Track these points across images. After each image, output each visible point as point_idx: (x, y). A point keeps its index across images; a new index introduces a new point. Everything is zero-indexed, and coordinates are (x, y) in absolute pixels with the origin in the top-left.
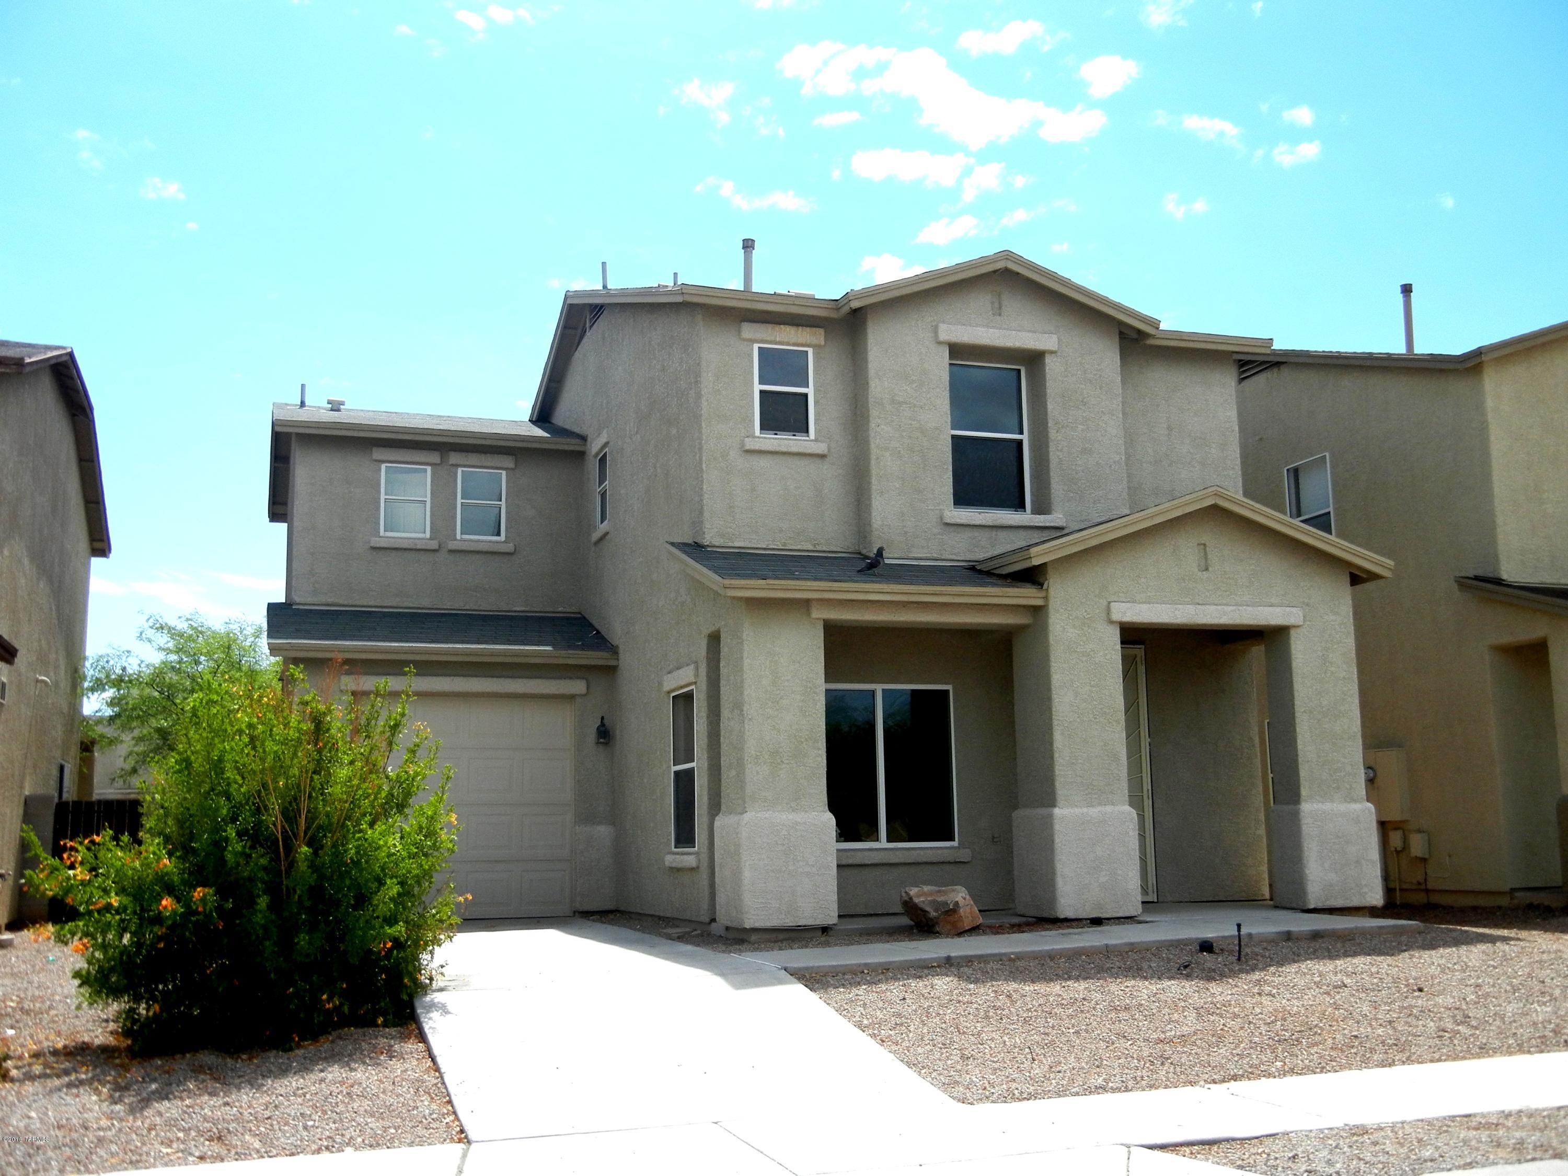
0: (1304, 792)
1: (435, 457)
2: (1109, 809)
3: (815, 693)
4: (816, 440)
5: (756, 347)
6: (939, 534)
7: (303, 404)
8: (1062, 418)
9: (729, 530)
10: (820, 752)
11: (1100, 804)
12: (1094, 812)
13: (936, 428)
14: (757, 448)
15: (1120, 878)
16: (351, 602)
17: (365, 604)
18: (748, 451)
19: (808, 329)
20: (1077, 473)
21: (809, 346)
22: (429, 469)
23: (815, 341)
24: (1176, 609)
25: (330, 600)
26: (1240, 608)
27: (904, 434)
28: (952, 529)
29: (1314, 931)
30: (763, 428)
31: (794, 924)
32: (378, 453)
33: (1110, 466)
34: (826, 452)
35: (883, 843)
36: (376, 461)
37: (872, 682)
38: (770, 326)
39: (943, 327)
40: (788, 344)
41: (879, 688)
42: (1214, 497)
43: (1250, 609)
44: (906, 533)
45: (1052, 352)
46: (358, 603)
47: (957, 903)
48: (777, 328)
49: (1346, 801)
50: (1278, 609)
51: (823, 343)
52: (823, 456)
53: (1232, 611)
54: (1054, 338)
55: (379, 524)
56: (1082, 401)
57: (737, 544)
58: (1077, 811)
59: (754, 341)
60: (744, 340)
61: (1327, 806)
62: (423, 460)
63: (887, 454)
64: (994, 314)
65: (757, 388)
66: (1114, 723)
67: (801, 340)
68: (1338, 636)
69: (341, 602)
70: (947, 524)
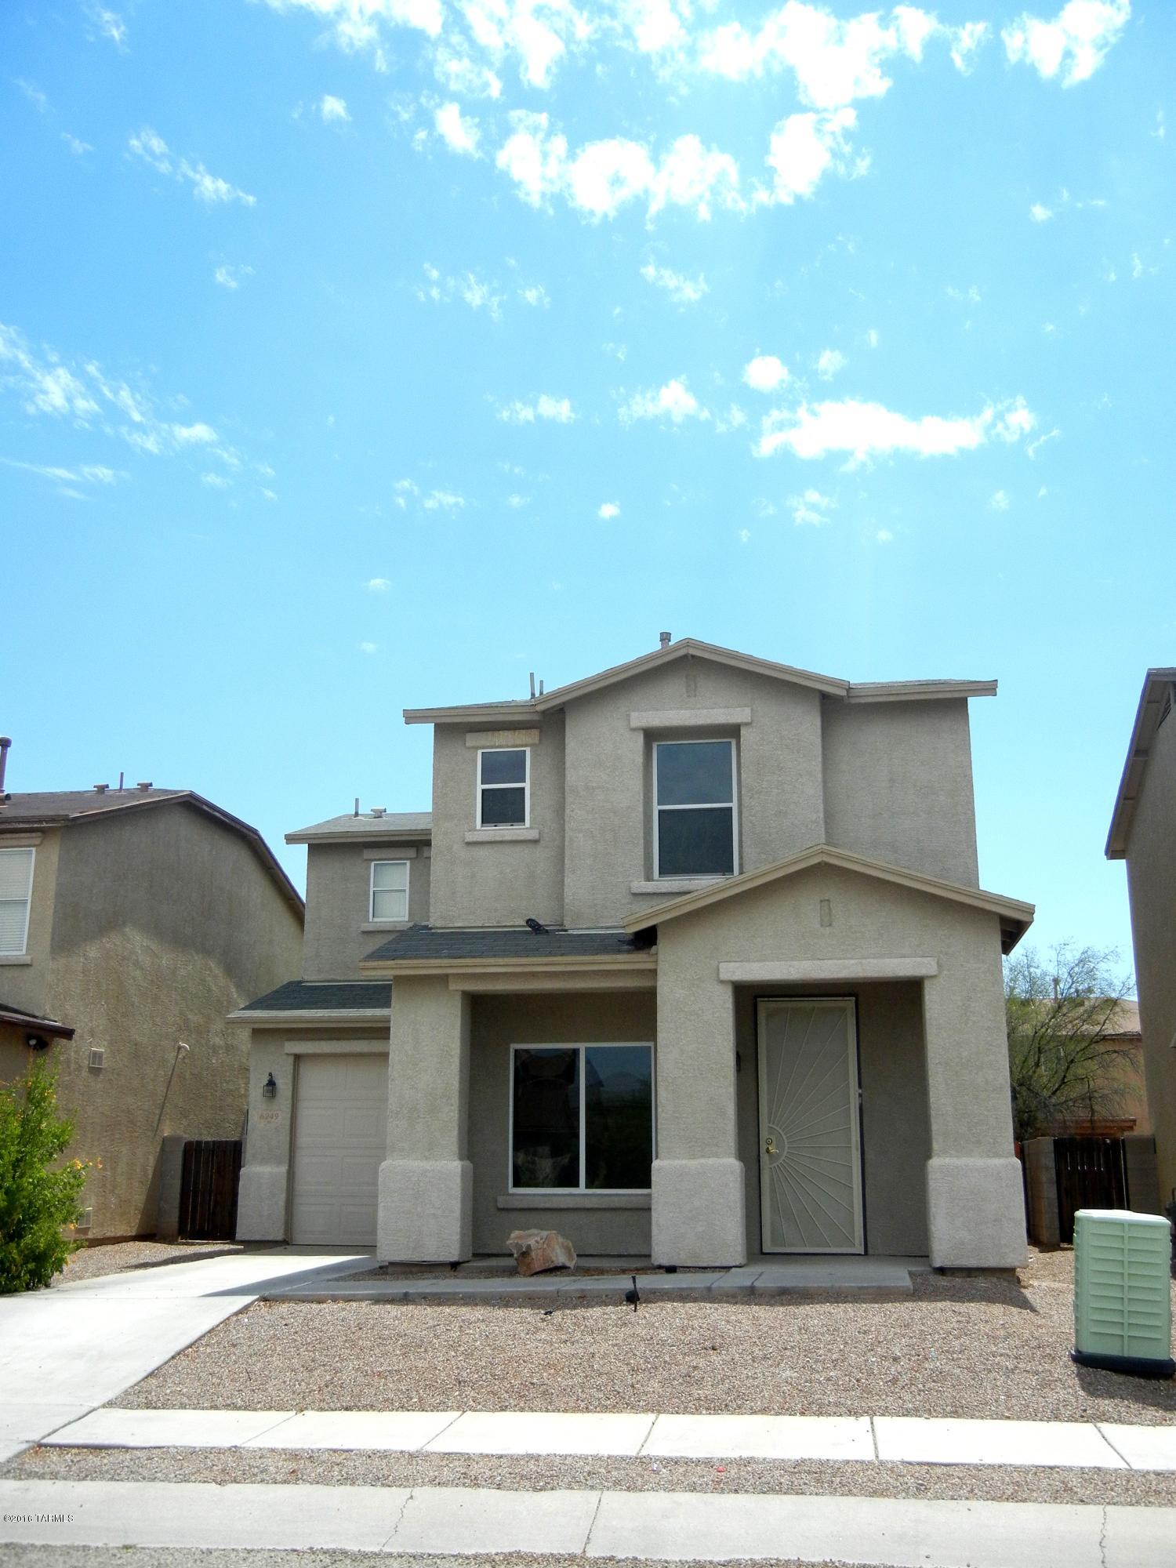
0: (936, 1146)
1: (412, 853)
2: (711, 1161)
3: (449, 1055)
4: (531, 828)
5: (480, 752)
6: (628, 903)
7: (357, 814)
8: (756, 784)
9: (450, 913)
10: (452, 1108)
11: (703, 1156)
12: (693, 1164)
13: (629, 807)
14: (475, 840)
15: (717, 1228)
16: (346, 978)
17: (357, 978)
18: (469, 844)
19: (524, 731)
20: (770, 836)
21: (526, 746)
22: (408, 862)
23: (530, 741)
24: (790, 966)
25: (332, 977)
26: (864, 961)
27: (597, 816)
28: (641, 898)
29: (784, 1287)
30: (483, 822)
31: (420, 1260)
32: (368, 854)
33: (807, 826)
34: (537, 837)
35: (582, 1189)
36: (366, 860)
37: (576, 1041)
38: (490, 733)
39: (634, 715)
40: (508, 747)
41: (582, 1047)
42: (821, 855)
43: (875, 961)
44: (595, 905)
45: (747, 724)
46: (351, 978)
47: (529, 1247)
48: (496, 734)
49: (988, 1156)
50: (908, 960)
51: (537, 742)
52: (535, 842)
53: (853, 964)
54: (748, 710)
55: (368, 911)
56: (778, 766)
57: (456, 925)
58: (676, 1162)
59: (477, 748)
60: (469, 748)
61: (963, 1161)
62: (402, 856)
63: (581, 835)
64: (689, 696)
65: (480, 787)
66: (722, 1079)
67: (519, 742)
68: (982, 985)
69: (339, 978)
70: (635, 894)
